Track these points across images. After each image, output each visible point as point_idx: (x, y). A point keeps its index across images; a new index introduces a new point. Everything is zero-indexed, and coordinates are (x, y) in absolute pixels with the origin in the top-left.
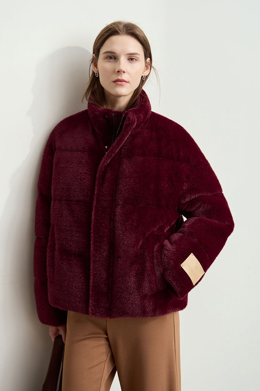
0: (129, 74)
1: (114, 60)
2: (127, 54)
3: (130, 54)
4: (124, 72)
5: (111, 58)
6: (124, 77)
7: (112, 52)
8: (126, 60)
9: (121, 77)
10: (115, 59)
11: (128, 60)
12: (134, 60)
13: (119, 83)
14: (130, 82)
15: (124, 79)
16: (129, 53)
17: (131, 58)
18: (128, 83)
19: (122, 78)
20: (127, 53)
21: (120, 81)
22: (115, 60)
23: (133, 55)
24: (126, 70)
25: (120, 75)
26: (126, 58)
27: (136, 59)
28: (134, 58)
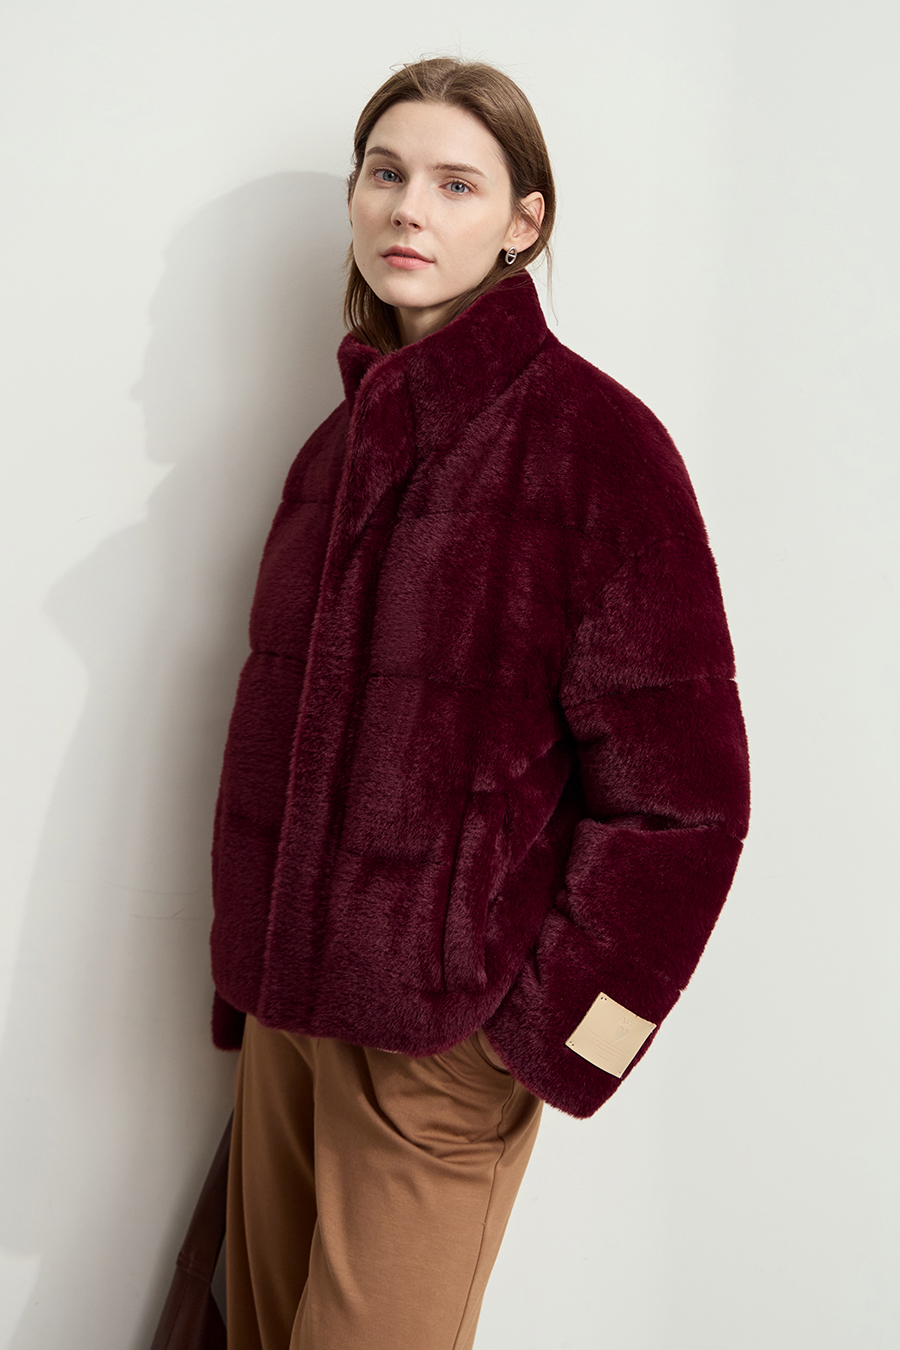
0: (436, 234)
1: (395, 184)
2: (437, 167)
3: (447, 167)
4: (416, 226)
5: (390, 175)
6: (417, 243)
7: (387, 152)
8: (435, 186)
9: (407, 242)
10: (401, 181)
11: (443, 186)
12: (466, 190)
13: (399, 260)
14: (439, 261)
15: (414, 251)
16: (443, 161)
17: (455, 181)
18: (432, 265)
19: (408, 246)
20: (435, 163)
21: (405, 256)
22: (400, 184)
23: (457, 173)
24: (427, 218)
25: (404, 235)
26: (434, 179)
27: (470, 189)
28: (464, 186)
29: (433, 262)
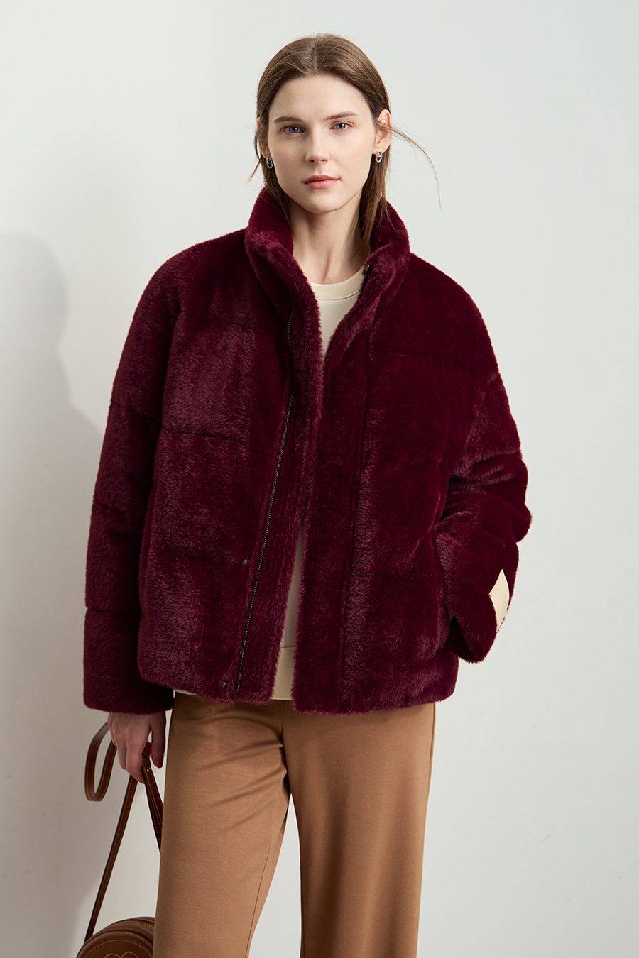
0: (336, 161)
1: (299, 134)
2: (327, 119)
3: (333, 117)
4: (323, 160)
5: (294, 129)
6: (327, 170)
7: (291, 118)
8: (327, 129)
9: (321, 172)
10: (302, 131)
11: (332, 128)
12: (347, 126)
13: (318, 184)
14: (343, 177)
15: (326, 176)
17: (339, 124)
18: (338, 181)
19: (321, 174)
20: (325, 117)
21: (319, 181)
22: (303, 133)
23: (340, 119)
24: (329, 153)
25: (317, 168)
26: (326, 126)
27: (349, 126)
28: (345, 124)
29: (339, 179)
